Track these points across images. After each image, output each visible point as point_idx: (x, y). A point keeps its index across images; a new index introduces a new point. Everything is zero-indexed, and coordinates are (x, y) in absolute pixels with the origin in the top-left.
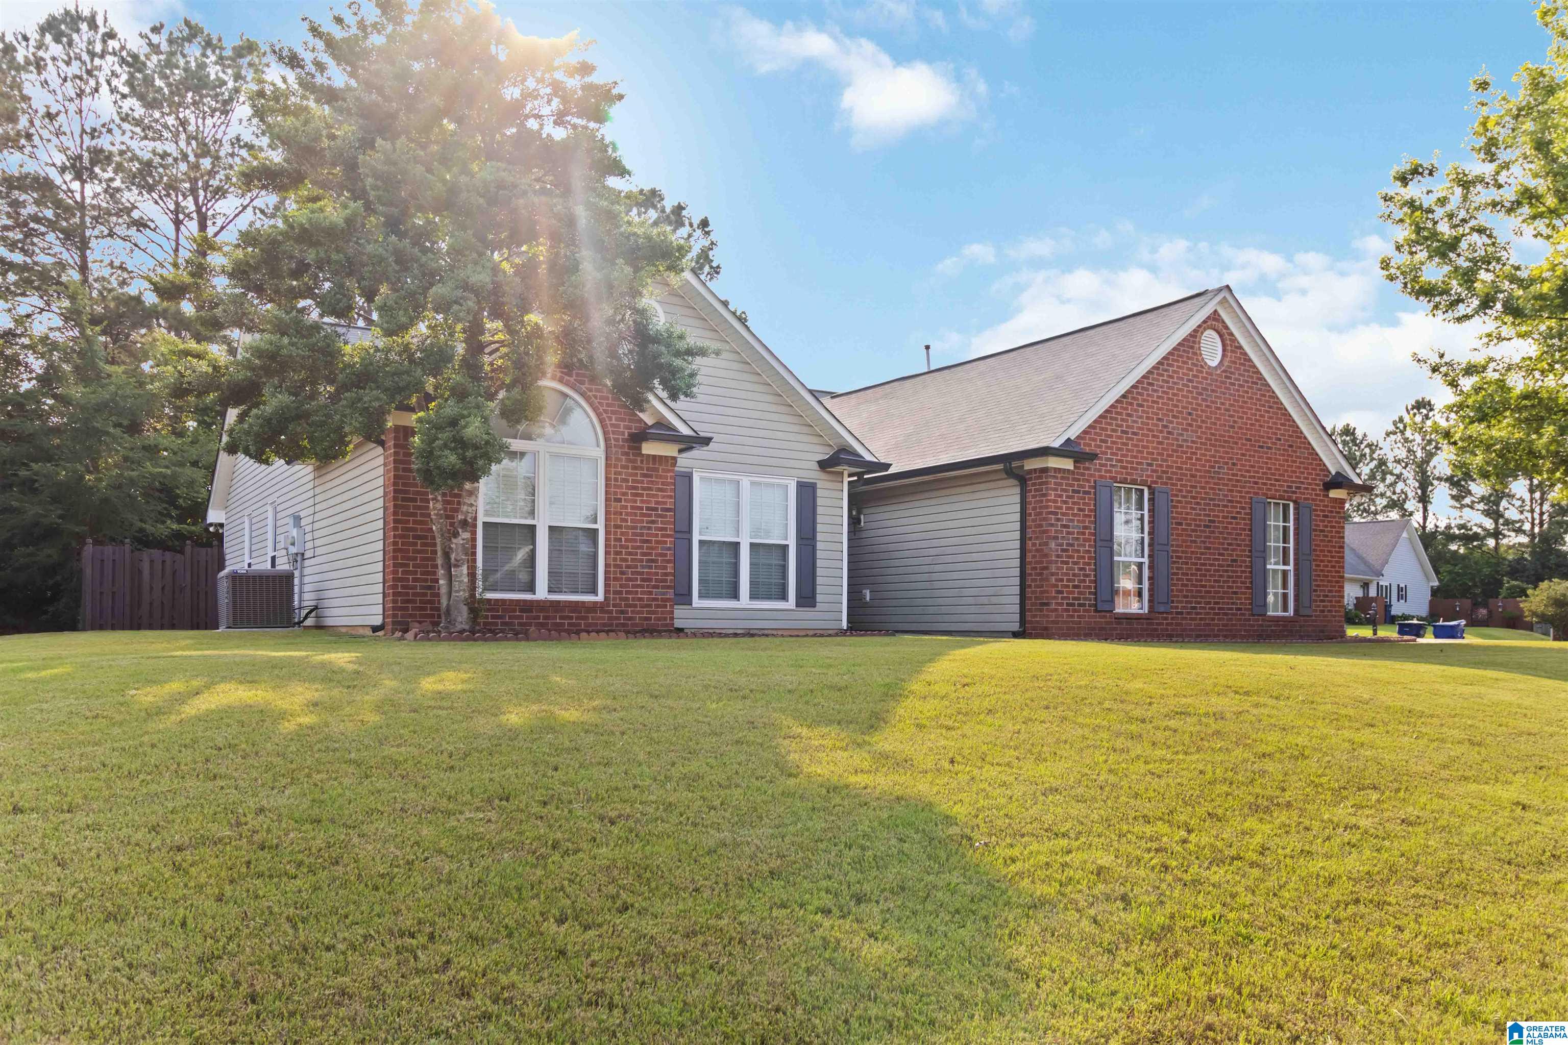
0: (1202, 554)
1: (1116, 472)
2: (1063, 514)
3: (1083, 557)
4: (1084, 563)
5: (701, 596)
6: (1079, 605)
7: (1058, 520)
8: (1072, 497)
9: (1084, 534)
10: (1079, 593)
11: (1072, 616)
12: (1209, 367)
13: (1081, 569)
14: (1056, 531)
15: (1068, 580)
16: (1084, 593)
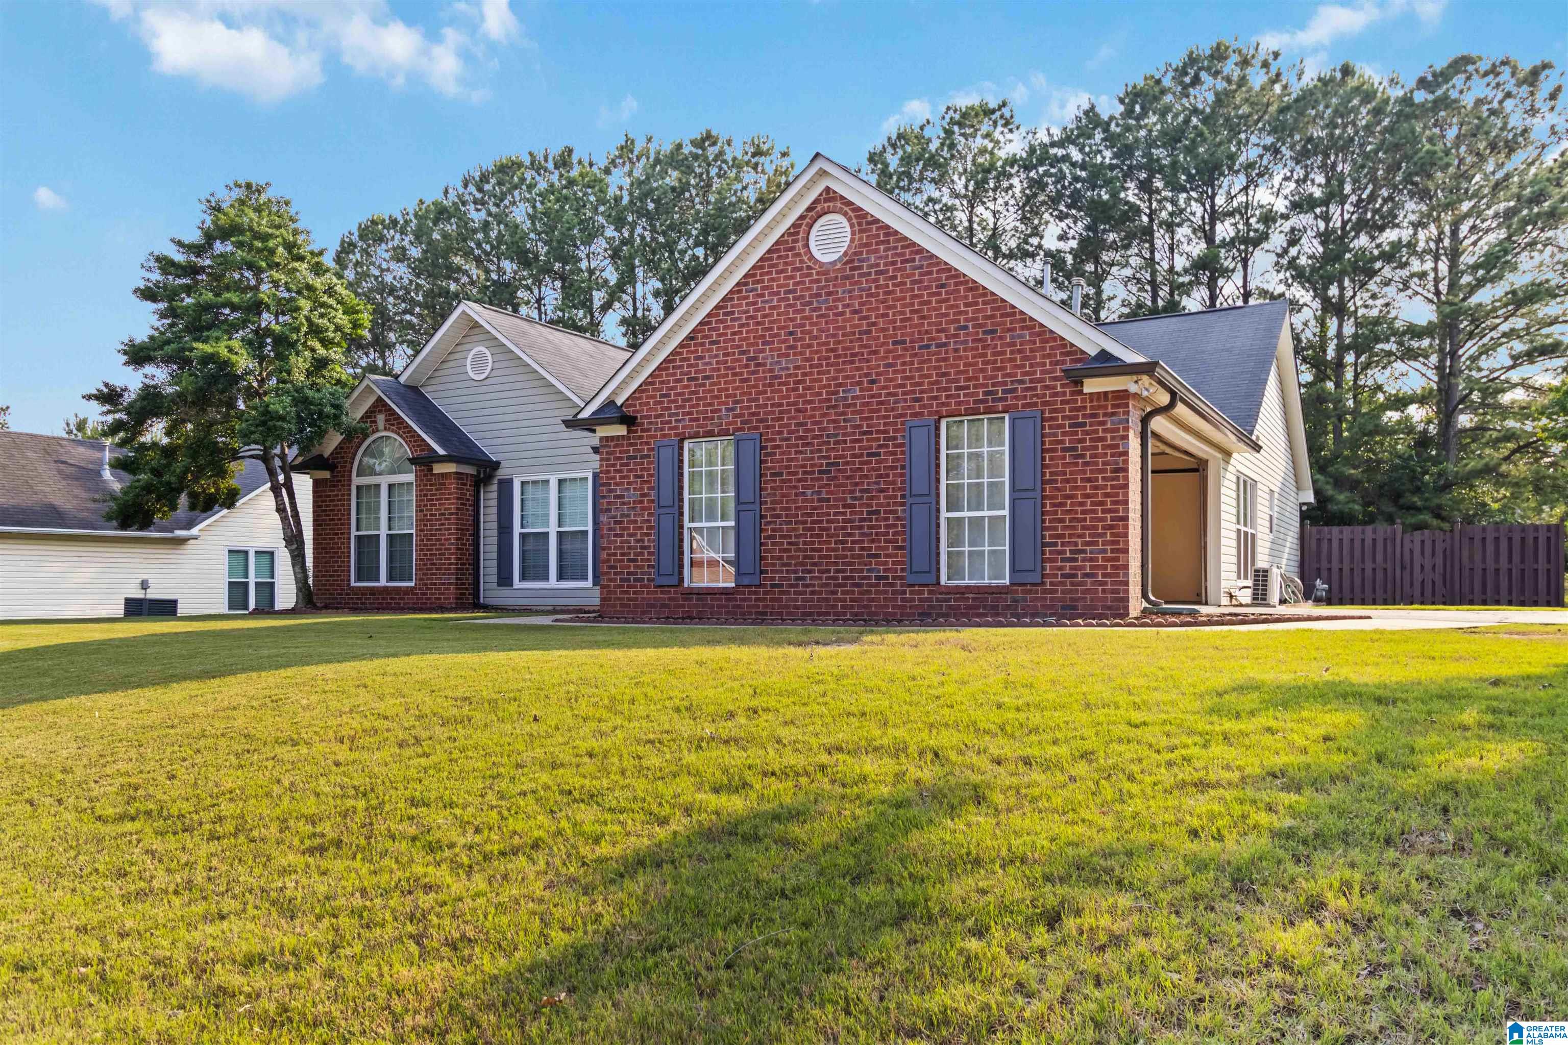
0: (815, 508)
1: (684, 427)
2: (616, 484)
3: (641, 528)
4: (643, 535)
5: (523, 578)
6: (636, 580)
7: (610, 491)
8: (627, 464)
9: (642, 502)
10: (636, 567)
11: (627, 593)
12: (822, 264)
13: (638, 541)
14: (609, 503)
15: (622, 554)
16: (642, 567)
